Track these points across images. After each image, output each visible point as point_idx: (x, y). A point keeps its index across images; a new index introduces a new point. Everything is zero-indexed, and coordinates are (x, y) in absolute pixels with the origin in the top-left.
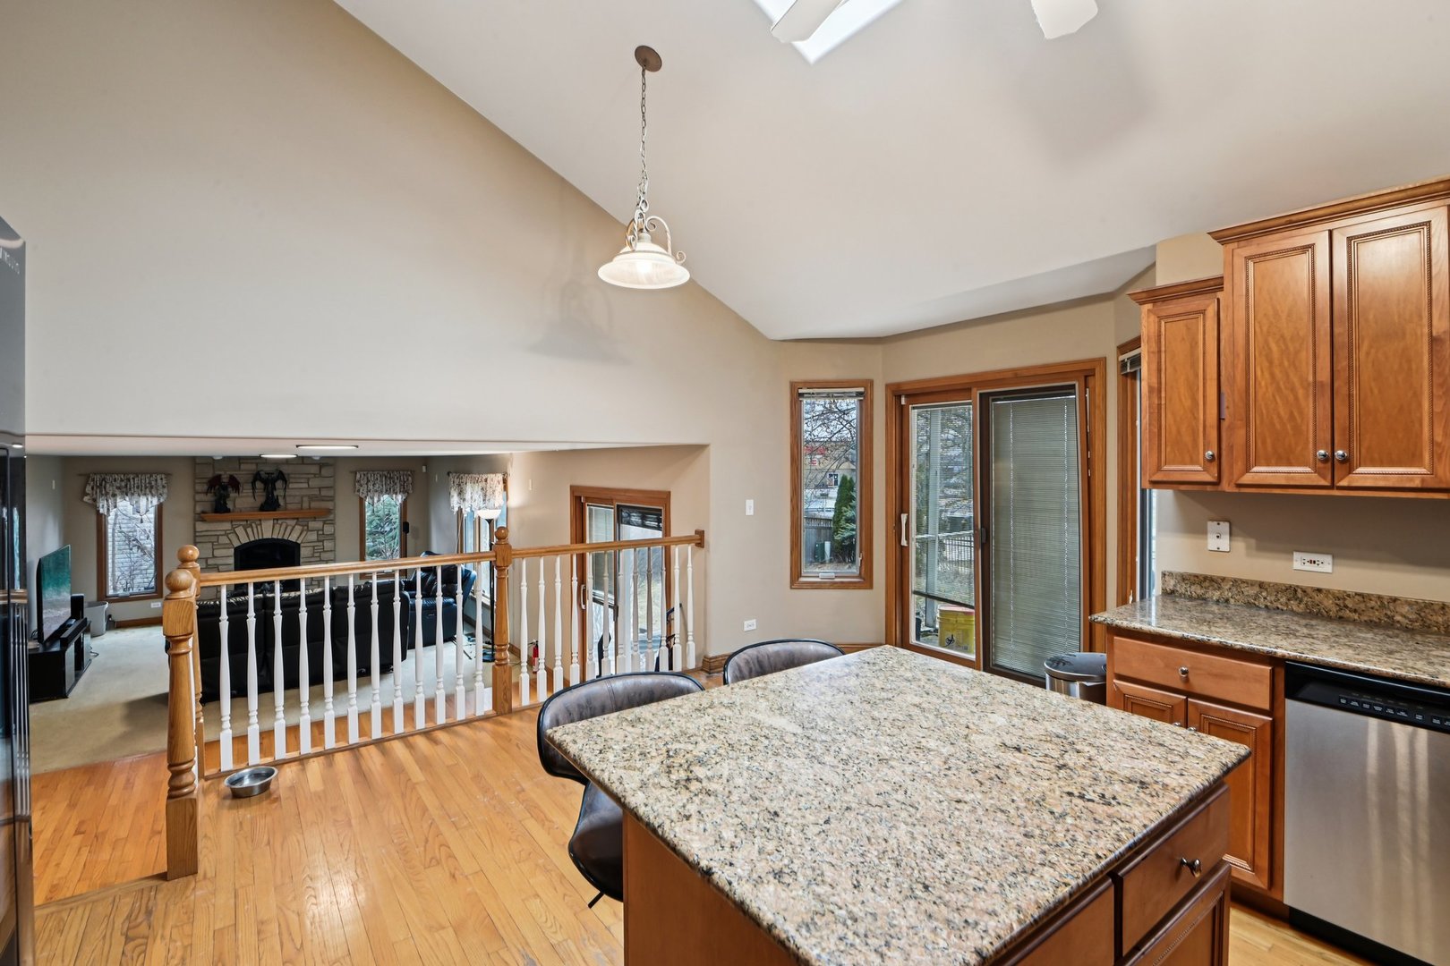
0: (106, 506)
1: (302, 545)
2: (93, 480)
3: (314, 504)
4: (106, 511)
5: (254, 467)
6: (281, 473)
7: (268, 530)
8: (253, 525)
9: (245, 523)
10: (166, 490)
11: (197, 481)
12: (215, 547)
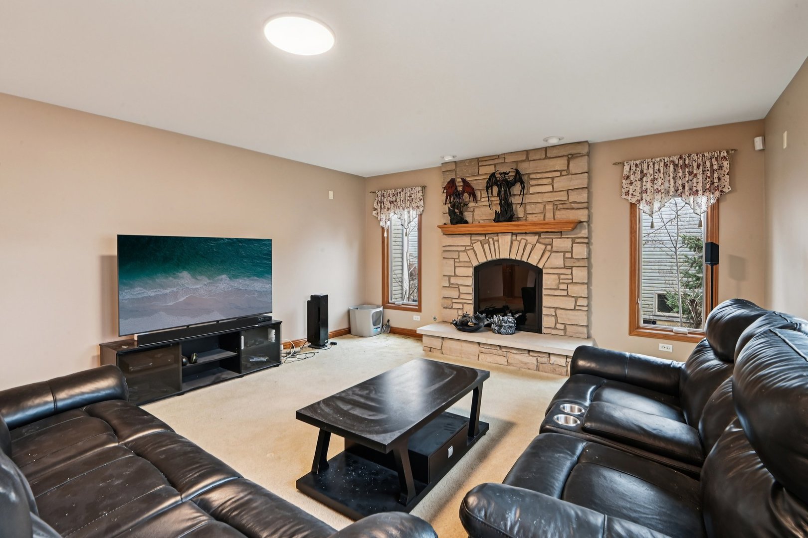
0: (384, 219)
1: (544, 271)
2: (377, 196)
3: (562, 215)
4: (384, 224)
5: (491, 170)
6: (518, 172)
7: (505, 247)
8: (491, 240)
9: (482, 238)
10: (422, 202)
12: (457, 264)
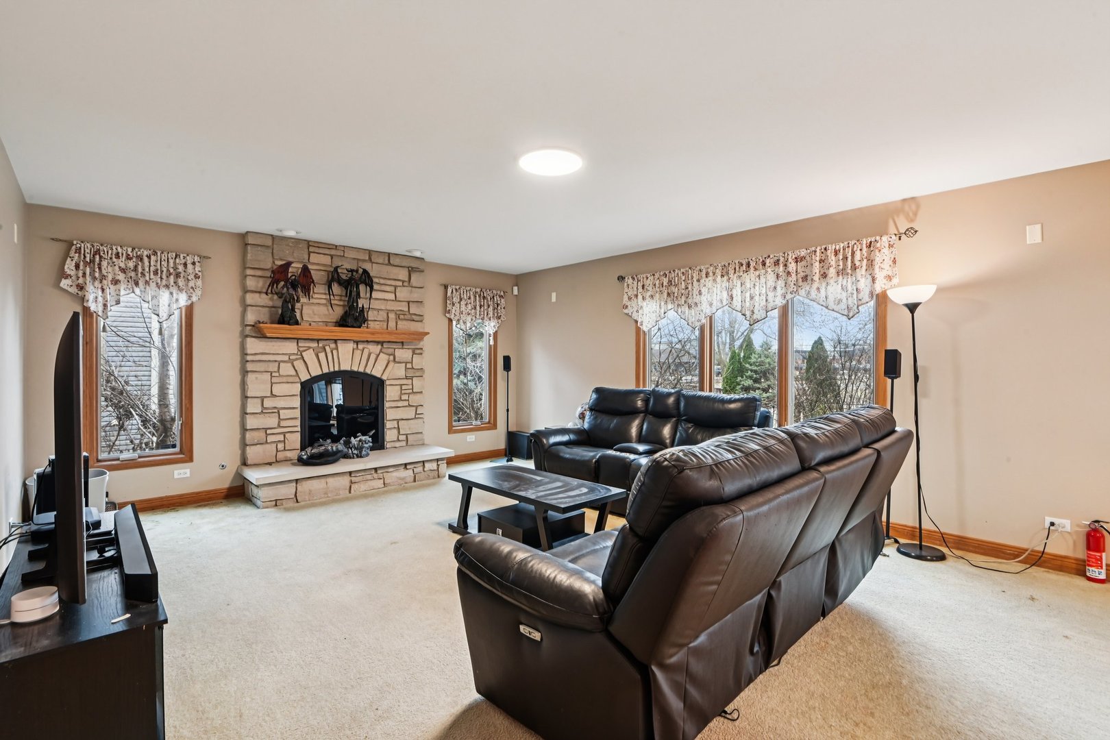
0: (100, 299)
1: (386, 383)
2: (78, 251)
4: (100, 309)
6: (365, 271)
7: (347, 358)
8: (327, 348)
9: (314, 345)
10: (199, 282)
11: (249, 272)
12: (274, 380)
